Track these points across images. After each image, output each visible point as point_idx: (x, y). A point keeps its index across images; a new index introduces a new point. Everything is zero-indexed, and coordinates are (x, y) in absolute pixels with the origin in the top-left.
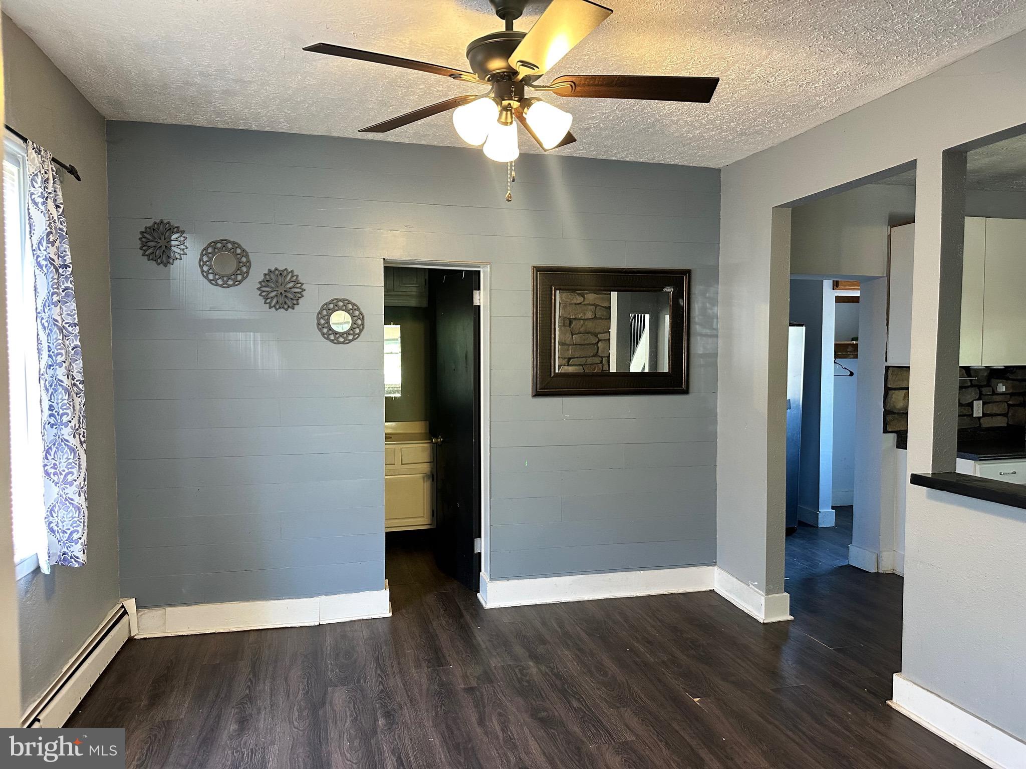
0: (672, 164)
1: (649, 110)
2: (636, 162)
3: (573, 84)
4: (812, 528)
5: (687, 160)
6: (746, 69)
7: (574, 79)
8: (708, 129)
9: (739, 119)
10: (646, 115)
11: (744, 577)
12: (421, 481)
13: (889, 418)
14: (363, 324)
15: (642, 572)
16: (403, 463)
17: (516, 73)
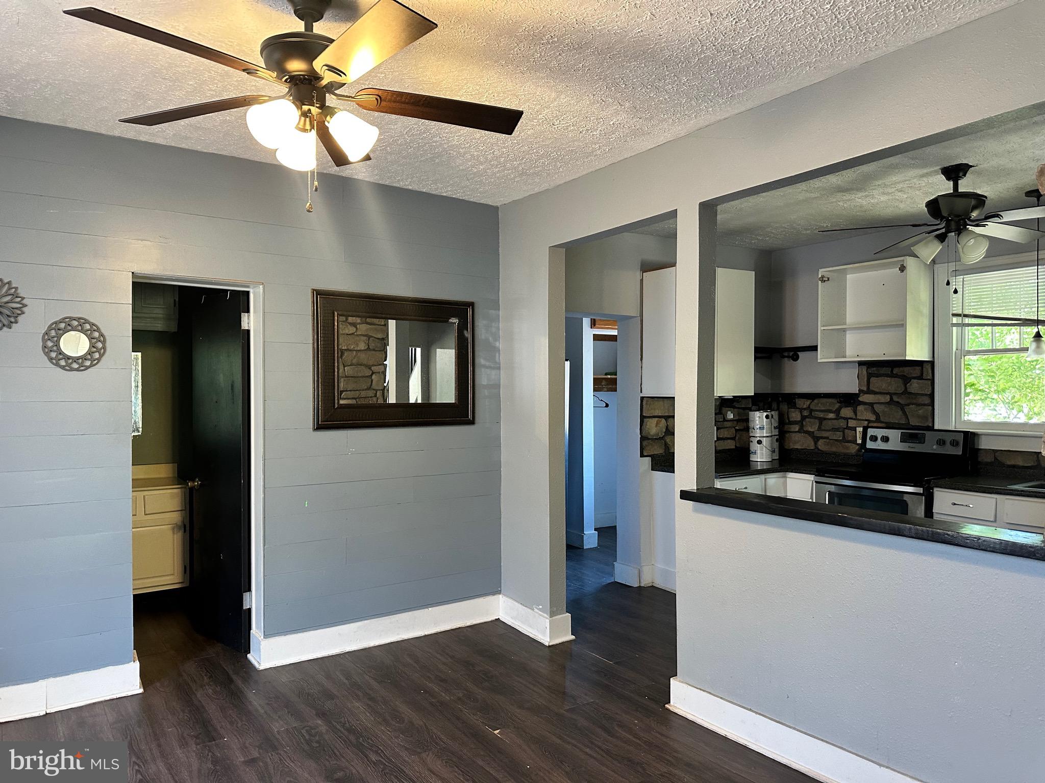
0: (454, 198)
1: (438, 139)
2: (418, 191)
3: (378, 98)
4: (579, 550)
5: (469, 195)
6: (535, 110)
7: (380, 93)
8: (492, 166)
9: (522, 159)
10: (434, 144)
11: (527, 601)
12: (171, 533)
13: (645, 443)
14: (104, 348)
15: (430, 609)
16: (147, 513)
17: (318, 78)
